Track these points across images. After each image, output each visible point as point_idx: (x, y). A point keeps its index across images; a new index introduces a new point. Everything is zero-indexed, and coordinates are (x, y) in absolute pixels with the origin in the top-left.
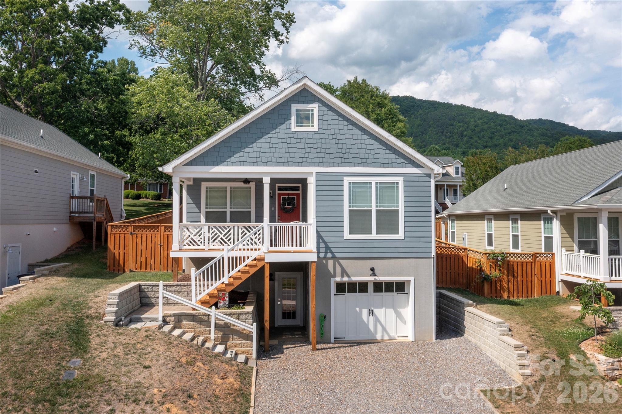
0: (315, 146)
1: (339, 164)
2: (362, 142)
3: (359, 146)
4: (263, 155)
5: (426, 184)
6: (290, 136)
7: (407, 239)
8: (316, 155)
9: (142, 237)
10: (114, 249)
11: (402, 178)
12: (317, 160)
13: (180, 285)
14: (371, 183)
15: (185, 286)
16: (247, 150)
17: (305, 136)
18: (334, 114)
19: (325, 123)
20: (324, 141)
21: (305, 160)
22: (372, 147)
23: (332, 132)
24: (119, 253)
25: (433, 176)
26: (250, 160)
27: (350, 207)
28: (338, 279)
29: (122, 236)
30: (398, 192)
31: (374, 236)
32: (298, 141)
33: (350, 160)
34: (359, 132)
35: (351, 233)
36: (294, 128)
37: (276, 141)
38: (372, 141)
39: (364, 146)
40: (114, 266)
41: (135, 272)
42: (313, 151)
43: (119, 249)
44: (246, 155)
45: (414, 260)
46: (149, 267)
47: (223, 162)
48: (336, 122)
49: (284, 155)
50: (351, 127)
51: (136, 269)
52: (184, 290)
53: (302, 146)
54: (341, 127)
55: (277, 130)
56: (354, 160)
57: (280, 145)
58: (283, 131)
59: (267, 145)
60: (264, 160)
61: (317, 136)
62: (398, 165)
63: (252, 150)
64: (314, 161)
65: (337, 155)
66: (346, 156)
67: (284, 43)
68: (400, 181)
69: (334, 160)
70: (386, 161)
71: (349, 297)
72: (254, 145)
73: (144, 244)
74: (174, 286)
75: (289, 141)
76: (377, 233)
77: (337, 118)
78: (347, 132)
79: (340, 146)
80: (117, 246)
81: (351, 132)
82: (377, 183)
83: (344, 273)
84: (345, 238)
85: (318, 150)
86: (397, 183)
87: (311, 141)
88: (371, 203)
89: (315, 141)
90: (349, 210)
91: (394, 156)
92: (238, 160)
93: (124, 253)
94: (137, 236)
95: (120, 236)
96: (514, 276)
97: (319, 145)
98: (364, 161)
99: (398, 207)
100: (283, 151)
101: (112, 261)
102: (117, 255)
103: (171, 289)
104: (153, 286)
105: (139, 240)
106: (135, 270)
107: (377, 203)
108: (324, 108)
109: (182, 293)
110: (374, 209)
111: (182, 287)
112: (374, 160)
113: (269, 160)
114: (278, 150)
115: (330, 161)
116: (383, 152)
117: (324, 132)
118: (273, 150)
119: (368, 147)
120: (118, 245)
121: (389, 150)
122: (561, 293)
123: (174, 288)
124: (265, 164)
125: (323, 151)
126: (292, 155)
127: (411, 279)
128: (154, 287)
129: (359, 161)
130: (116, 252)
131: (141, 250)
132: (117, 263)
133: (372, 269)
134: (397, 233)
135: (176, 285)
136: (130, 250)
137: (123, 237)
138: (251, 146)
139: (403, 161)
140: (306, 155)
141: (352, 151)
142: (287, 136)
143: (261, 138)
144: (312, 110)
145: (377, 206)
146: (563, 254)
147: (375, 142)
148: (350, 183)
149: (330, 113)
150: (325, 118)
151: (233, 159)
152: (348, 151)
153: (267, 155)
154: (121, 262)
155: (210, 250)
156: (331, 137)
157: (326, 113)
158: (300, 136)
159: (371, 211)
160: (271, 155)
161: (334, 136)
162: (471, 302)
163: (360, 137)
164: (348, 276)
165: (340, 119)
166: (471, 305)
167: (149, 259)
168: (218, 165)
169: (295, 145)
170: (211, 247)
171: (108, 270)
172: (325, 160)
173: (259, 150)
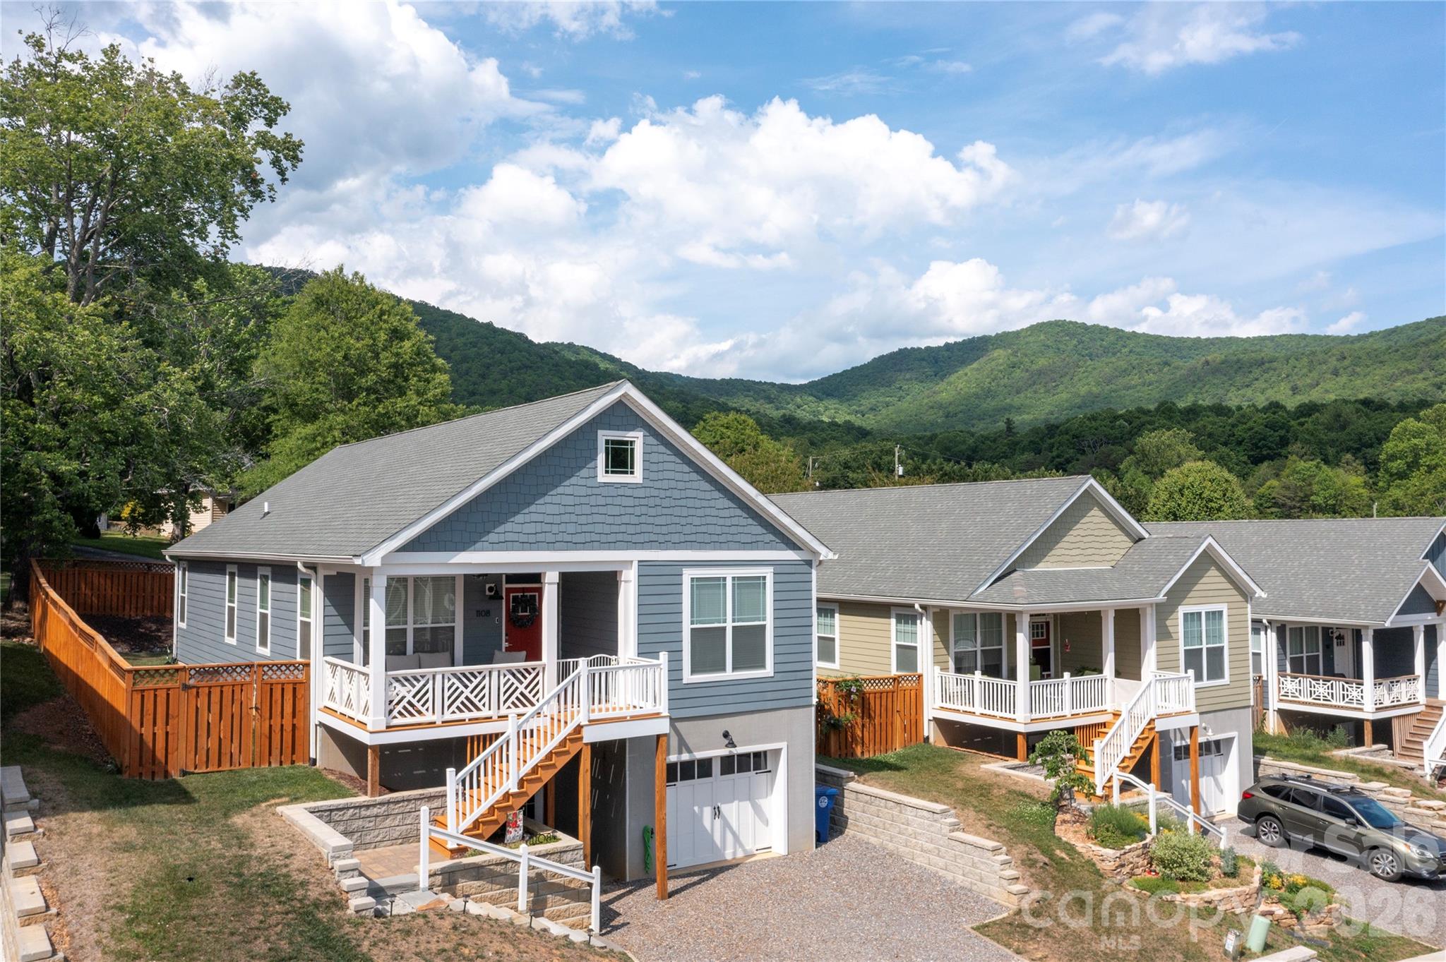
0: (638, 511)
1: (676, 545)
2: (712, 503)
3: (708, 511)
4: (547, 528)
5: (804, 578)
6: (596, 491)
7: (779, 677)
8: (638, 529)
9: (210, 692)
10: (142, 725)
11: (771, 569)
12: (640, 538)
13: (389, 803)
14: (725, 579)
15: (398, 802)
16: (519, 518)
17: (621, 492)
18: (669, 452)
19: (654, 467)
20: (652, 502)
21: (620, 537)
22: (726, 513)
23: (665, 484)
24: (154, 734)
25: (814, 564)
26: (523, 538)
27: (692, 623)
28: (673, 758)
29: (162, 695)
30: (764, 593)
31: (729, 674)
32: (609, 500)
33: (693, 538)
34: (707, 486)
35: (694, 671)
36: (603, 477)
37: (570, 501)
38: (728, 503)
39: (714, 512)
40: (141, 764)
41: (193, 773)
42: (634, 520)
43: (155, 724)
44: (518, 528)
45: (786, 711)
46: (226, 759)
47: (475, 542)
48: (671, 466)
49: (585, 528)
50: (694, 476)
51: (196, 768)
52: (396, 811)
53: (616, 511)
54: (679, 477)
55: (573, 480)
56: (700, 538)
57: (578, 510)
58: (583, 482)
59: (556, 509)
60: (550, 538)
61: (641, 493)
62: (767, 546)
63: (528, 518)
64: (635, 538)
65: (672, 528)
66: (687, 529)
67: (263, 200)
68: (768, 572)
69: (667, 537)
70: (748, 539)
71: (682, 788)
72: (532, 508)
73: (215, 708)
74: (374, 806)
75: (593, 500)
76: (734, 669)
77: (673, 458)
78: (689, 485)
79: (677, 511)
80: (148, 719)
81: (695, 485)
82: (734, 578)
83: (683, 746)
84: (685, 681)
85: (643, 519)
86: (764, 578)
87: (630, 502)
88: (725, 614)
89: (637, 502)
90: (692, 629)
91: (760, 530)
92: (502, 538)
93: (167, 733)
94: (198, 693)
95: (155, 695)
96: (870, 716)
97: (644, 510)
98: (715, 538)
99: (764, 619)
100: (583, 519)
101: (136, 756)
102: (148, 739)
103: (368, 813)
104: (331, 811)
105: (203, 701)
106: (192, 770)
107: (734, 615)
108: (652, 440)
109: (391, 817)
110: (729, 625)
111: (391, 806)
112: (730, 538)
113: (559, 538)
114: (574, 518)
115: (661, 538)
116: (743, 522)
117: (651, 484)
118: (566, 518)
119: (722, 513)
120: (152, 716)
121: (753, 518)
122: (931, 740)
123: (375, 811)
124: (551, 545)
125: (651, 520)
126: (598, 528)
127: (783, 745)
128: (333, 813)
129: (707, 538)
130: (147, 732)
131: (209, 723)
132: (147, 757)
133: (726, 735)
134: (763, 666)
135: (380, 804)
136: (183, 726)
137: (165, 696)
138: (526, 511)
139: (771, 537)
140: (623, 528)
141: (697, 521)
142: (589, 491)
143: (545, 494)
144: (632, 443)
145: (734, 621)
146: (936, 675)
147: (732, 505)
148: (692, 579)
149: (662, 449)
150: (654, 458)
151: (492, 537)
152: (689, 520)
153: (555, 529)
154: (160, 754)
155: (446, 723)
156: (663, 494)
157: (655, 449)
158: (613, 492)
159: (724, 629)
160: (562, 527)
161: (668, 493)
162: (852, 774)
163: (708, 495)
164: (689, 751)
165: (678, 461)
166: (852, 779)
167: (226, 743)
168: (464, 550)
169: (602, 510)
170: (448, 716)
171: (126, 776)
172: (653, 537)
173: (540, 518)
